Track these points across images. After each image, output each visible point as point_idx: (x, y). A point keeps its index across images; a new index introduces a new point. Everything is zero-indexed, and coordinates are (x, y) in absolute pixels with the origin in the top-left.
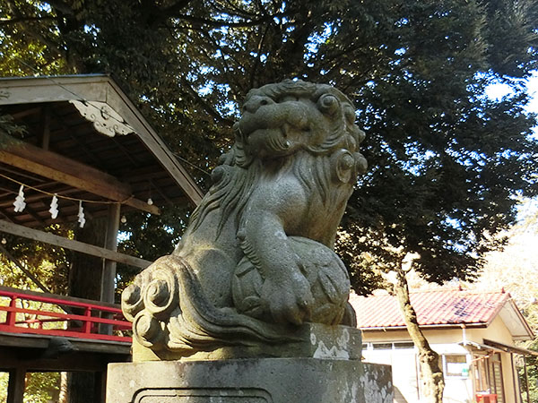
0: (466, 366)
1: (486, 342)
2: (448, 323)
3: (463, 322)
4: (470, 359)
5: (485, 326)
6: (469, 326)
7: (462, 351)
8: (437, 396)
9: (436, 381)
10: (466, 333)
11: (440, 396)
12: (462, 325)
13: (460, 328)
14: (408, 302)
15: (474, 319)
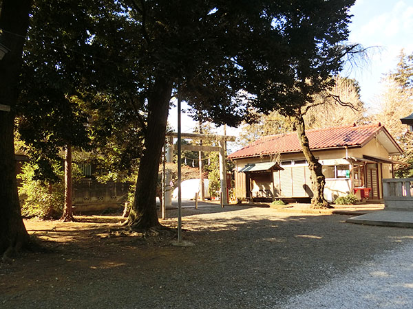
0: (348, 172)
1: (365, 157)
2: (337, 146)
3: (346, 145)
4: (351, 167)
5: (360, 147)
6: (350, 147)
7: (346, 162)
8: (319, 190)
9: (319, 181)
10: (348, 152)
11: (321, 190)
12: (346, 147)
13: (344, 148)
14: (304, 134)
15: (354, 143)
